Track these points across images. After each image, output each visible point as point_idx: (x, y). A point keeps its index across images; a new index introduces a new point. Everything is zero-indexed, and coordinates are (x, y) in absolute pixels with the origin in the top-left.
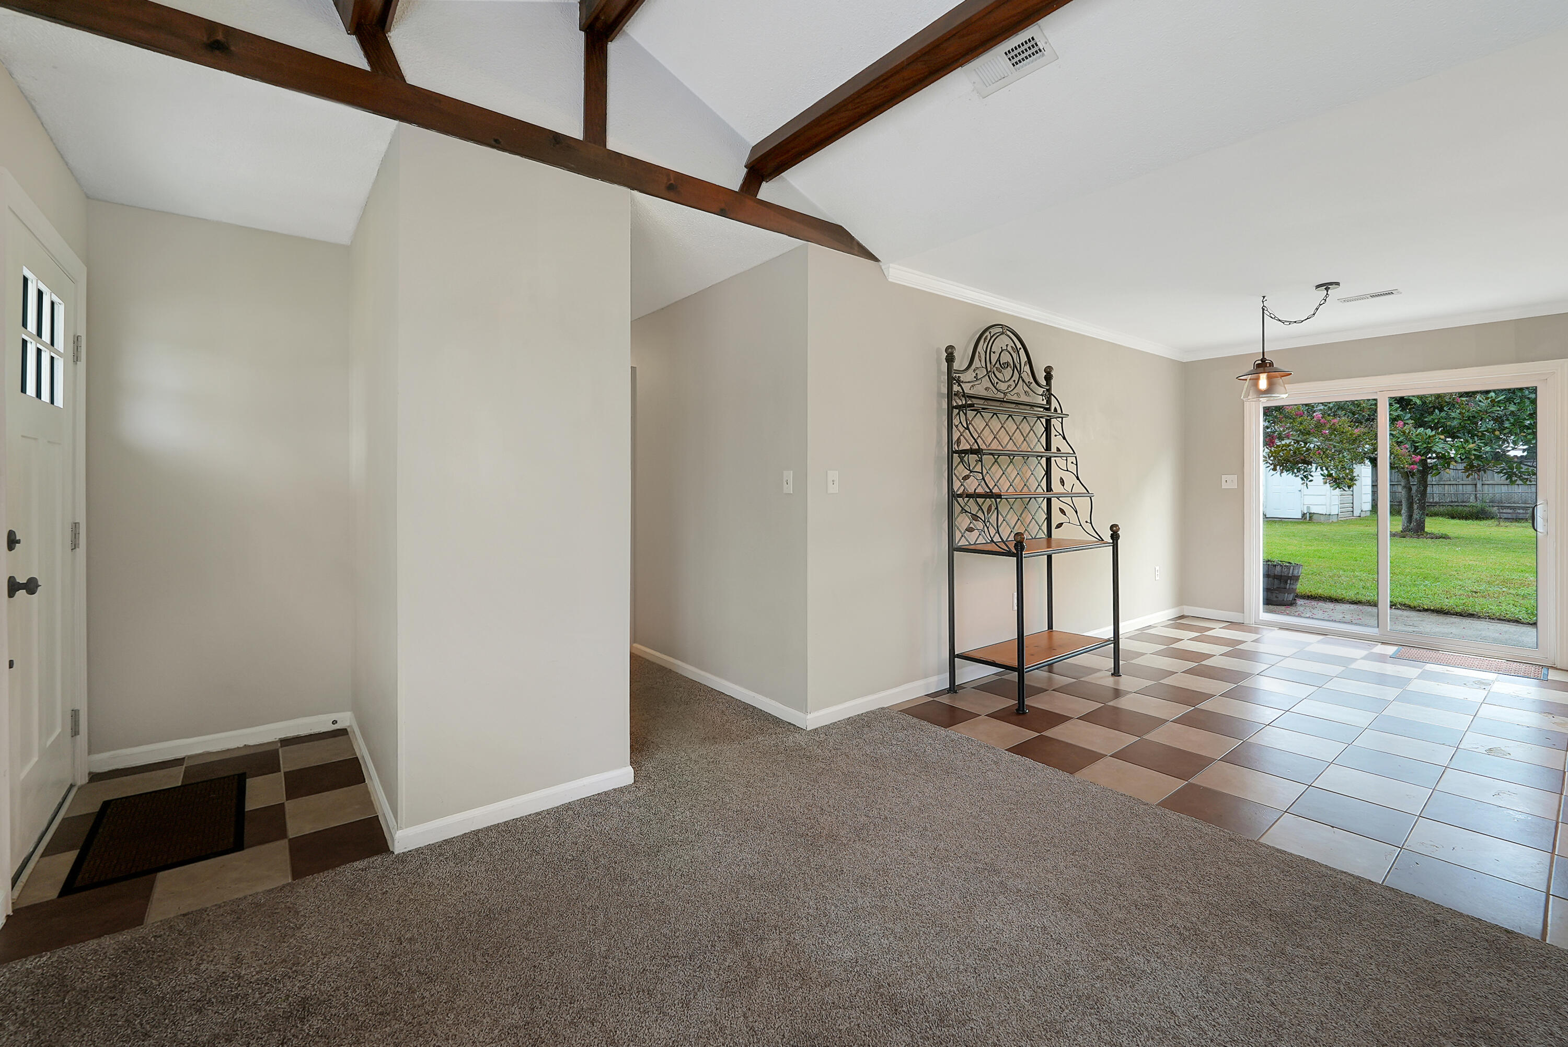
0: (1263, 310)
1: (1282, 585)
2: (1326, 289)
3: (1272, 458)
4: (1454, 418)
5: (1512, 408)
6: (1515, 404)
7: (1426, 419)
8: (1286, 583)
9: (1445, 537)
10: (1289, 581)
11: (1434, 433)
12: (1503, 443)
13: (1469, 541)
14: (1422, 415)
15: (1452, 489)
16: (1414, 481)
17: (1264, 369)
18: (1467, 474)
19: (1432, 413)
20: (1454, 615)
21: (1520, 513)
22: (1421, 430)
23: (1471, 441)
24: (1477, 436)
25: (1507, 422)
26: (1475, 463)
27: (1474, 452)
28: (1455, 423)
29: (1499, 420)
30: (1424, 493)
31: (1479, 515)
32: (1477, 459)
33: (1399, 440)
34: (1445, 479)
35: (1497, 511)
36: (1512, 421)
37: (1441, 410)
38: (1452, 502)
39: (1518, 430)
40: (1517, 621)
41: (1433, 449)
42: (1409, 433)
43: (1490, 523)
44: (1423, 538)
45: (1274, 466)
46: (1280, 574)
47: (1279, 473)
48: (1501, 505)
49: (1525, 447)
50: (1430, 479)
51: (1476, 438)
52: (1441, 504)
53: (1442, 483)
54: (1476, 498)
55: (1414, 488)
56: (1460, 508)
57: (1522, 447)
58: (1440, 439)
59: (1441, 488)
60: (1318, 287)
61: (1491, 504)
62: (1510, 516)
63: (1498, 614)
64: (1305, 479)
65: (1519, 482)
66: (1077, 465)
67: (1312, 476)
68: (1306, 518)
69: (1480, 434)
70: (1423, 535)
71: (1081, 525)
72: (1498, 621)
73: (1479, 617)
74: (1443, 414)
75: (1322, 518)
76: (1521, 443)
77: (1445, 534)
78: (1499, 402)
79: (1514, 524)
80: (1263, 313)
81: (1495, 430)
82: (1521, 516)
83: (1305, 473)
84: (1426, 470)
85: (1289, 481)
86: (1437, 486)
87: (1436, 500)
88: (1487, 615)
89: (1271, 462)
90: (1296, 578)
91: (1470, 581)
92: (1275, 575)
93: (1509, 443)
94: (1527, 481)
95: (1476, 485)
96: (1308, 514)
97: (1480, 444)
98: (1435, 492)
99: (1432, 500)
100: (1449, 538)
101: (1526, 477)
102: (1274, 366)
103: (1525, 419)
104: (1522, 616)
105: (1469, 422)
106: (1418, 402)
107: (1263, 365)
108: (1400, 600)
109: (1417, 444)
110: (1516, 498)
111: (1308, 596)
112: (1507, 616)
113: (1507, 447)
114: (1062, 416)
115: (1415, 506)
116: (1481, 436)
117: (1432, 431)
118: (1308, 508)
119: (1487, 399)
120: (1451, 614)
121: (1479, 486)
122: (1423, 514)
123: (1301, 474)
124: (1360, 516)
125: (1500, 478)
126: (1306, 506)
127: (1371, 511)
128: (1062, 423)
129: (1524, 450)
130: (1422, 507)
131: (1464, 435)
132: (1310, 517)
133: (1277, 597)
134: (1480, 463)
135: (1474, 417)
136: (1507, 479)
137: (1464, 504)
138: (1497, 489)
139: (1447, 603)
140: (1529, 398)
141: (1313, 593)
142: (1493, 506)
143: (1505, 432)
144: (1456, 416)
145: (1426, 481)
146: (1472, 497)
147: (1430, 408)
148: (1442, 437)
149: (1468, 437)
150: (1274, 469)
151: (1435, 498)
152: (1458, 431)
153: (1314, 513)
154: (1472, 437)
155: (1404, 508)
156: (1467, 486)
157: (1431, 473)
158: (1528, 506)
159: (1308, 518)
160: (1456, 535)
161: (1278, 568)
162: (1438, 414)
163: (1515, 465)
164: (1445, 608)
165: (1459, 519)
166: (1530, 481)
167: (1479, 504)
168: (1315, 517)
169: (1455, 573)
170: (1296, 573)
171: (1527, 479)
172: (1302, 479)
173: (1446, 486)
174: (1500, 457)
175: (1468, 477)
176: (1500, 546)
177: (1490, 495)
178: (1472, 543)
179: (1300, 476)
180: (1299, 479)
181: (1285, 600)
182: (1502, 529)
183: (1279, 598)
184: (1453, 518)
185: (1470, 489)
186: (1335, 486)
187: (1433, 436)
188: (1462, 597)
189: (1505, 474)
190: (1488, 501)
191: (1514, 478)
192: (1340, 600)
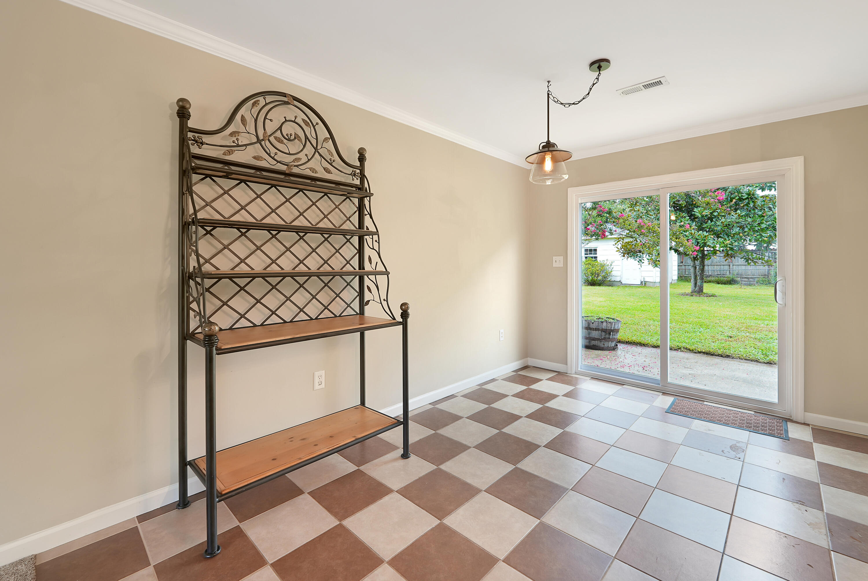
0: (548, 94)
1: (607, 336)
2: (598, 68)
3: (623, 249)
4: (718, 225)
5: (749, 220)
6: (750, 217)
7: (703, 226)
8: (610, 334)
9: (713, 296)
10: (612, 333)
11: (708, 234)
12: (744, 241)
13: (727, 298)
14: (701, 224)
15: (718, 268)
16: (697, 263)
17: (548, 149)
18: (725, 259)
19: (706, 223)
20: (717, 356)
21: (751, 281)
22: (701, 232)
23: (727, 239)
24: (731, 236)
25: (747, 228)
26: (730, 252)
27: (729, 246)
28: (719, 228)
29: (742, 227)
30: (703, 270)
31: (731, 282)
32: (731, 250)
33: (689, 238)
34: (714, 262)
35: (740, 280)
36: (749, 227)
37: (712, 221)
38: (718, 275)
39: (752, 233)
40: (757, 361)
41: (708, 244)
42: (694, 234)
43: (737, 286)
44: (702, 296)
45: (624, 254)
46: (605, 328)
47: (626, 258)
48: (742, 276)
49: (755, 243)
50: (706, 262)
51: (730, 237)
52: (712, 276)
53: (713, 264)
54: (730, 272)
55: (698, 267)
56: (722, 278)
57: (754, 243)
58: (711, 237)
59: (712, 267)
61: (737, 276)
62: (746, 282)
63: (745, 356)
64: (640, 262)
65: (752, 264)
66: (379, 243)
67: (643, 260)
68: (642, 284)
69: (732, 235)
70: (702, 294)
71: (381, 303)
72: (745, 361)
73: (733, 358)
74: (713, 223)
75: (651, 284)
76: (753, 241)
77: (714, 294)
78: (742, 216)
79: (748, 287)
80: (548, 97)
81: (740, 233)
82: (752, 283)
83: (640, 258)
84: (704, 257)
85: (632, 262)
86: (710, 266)
87: (710, 274)
88: (738, 356)
89: (622, 252)
90: (617, 331)
91: (727, 328)
92: (602, 329)
93: (747, 241)
94: (756, 263)
95: (730, 265)
96: (644, 282)
97: (733, 241)
98: (709, 269)
99: (708, 274)
100: (716, 296)
101: (755, 261)
102: (557, 147)
103: (756, 226)
104: (760, 357)
105: (726, 228)
106: (699, 216)
107: (548, 146)
108: (684, 345)
109: (698, 241)
110: (749, 273)
111: (627, 342)
112: (751, 357)
113: (746, 243)
114: (370, 195)
115: (698, 278)
116: (733, 236)
117: (707, 233)
118: (644, 278)
119: (736, 214)
120: (716, 355)
121: (731, 266)
122: (702, 282)
123: (638, 259)
124: (671, 283)
125: (742, 261)
126: (642, 278)
127: (677, 280)
129: (755, 245)
130: (702, 279)
131: (724, 235)
132: (645, 284)
133: (604, 345)
134: (732, 252)
135: (729, 225)
136: (746, 262)
137: (724, 276)
138: (740, 268)
139: (713, 347)
140: (757, 214)
141: (630, 340)
142: (738, 277)
143: (745, 234)
144: (719, 224)
145: (704, 263)
146: (728, 272)
147: (706, 219)
148: (712, 237)
149: (726, 237)
150: (624, 256)
151: (709, 272)
152: (721, 233)
153: (647, 281)
154: (728, 237)
155: (692, 279)
156: (726, 266)
157: (706, 258)
158: (755, 277)
159: (644, 284)
160: (719, 295)
161: (605, 324)
162: (710, 223)
163: (750, 254)
164: (712, 350)
165: (722, 284)
166: (758, 263)
167: (731, 276)
168: (647, 283)
169: (718, 321)
170: (616, 327)
171: (756, 262)
172: (639, 262)
173: (715, 266)
174: (742, 249)
175: (726, 261)
176: (743, 301)
177: (737, 271)
178: (728, 300)
179: (637, 260)
180: (637, 262)
181: (609, 346)
182: (743, 290)
183: (605, 346)
184: (718, 283)
185: (727, 267)
186: (655, 266)
187: (707, 236)
188: (722, 342)
189: (745, 259)
190: (736, 274)
191: (750, 261)
192: (647, 345)
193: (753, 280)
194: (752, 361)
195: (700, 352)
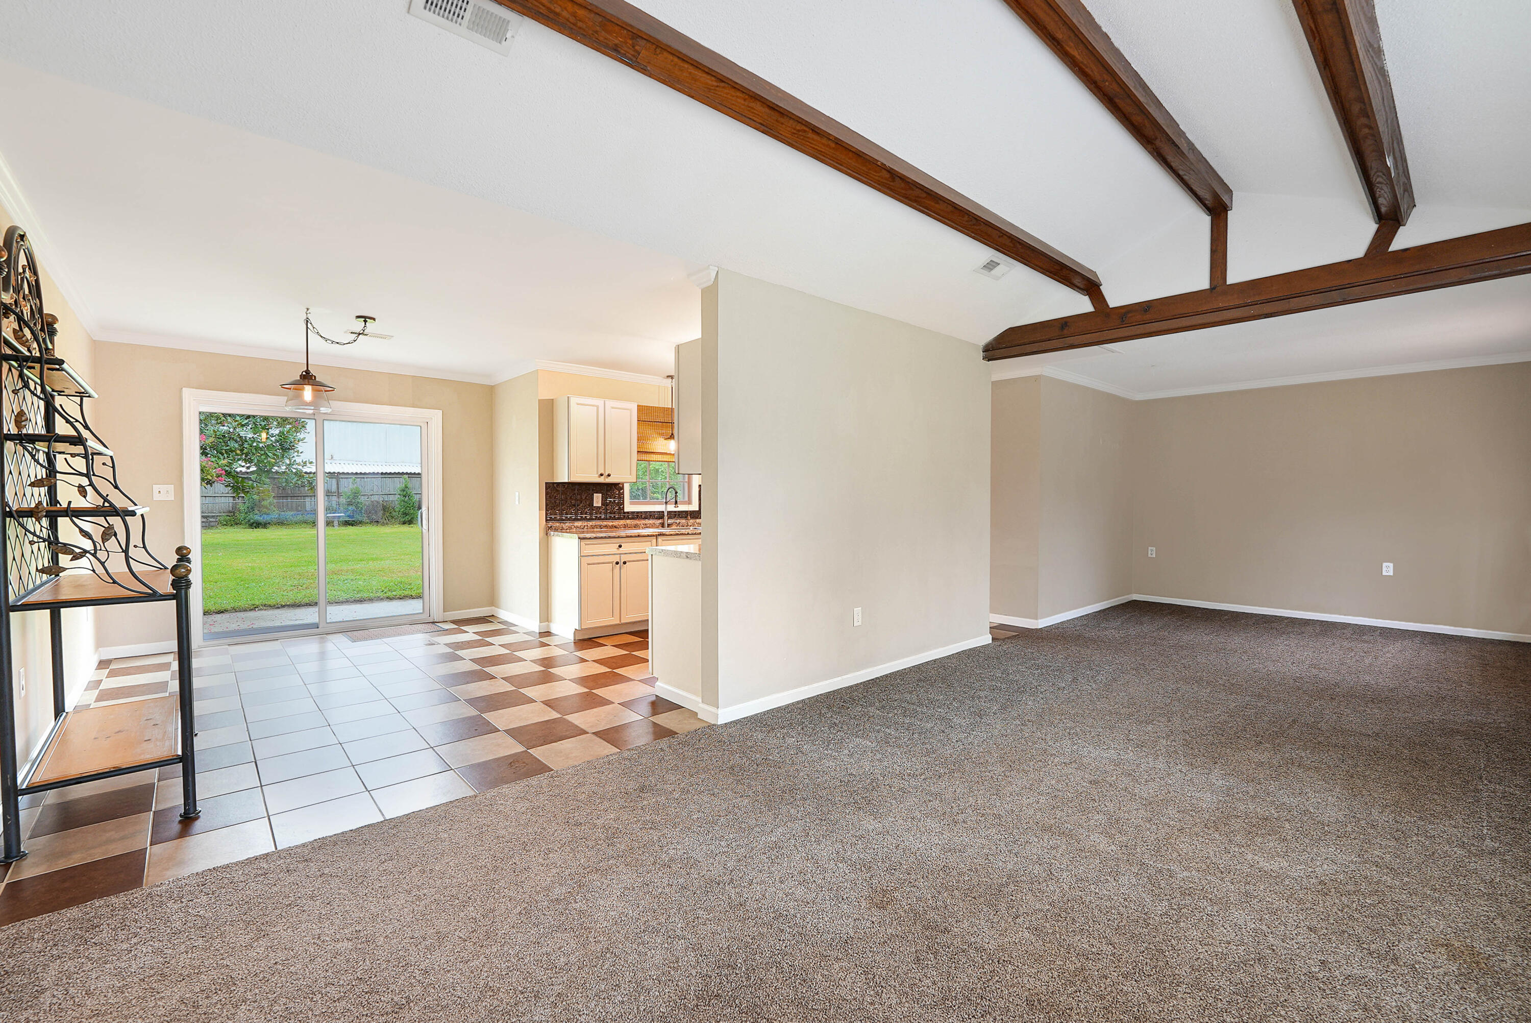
0: (307, 321)
2: (364, 321)
17: (308, 382)
60: (358, 317)
66: (113, 467)
80: (307, 325)
82: (212, 524)
102: (317, 380)
107: (307, 377)
120: (303, 606)
128: (81, 405)
193: (214, 520)
194: (342, 603)
195: (283, 606)
